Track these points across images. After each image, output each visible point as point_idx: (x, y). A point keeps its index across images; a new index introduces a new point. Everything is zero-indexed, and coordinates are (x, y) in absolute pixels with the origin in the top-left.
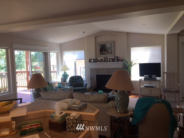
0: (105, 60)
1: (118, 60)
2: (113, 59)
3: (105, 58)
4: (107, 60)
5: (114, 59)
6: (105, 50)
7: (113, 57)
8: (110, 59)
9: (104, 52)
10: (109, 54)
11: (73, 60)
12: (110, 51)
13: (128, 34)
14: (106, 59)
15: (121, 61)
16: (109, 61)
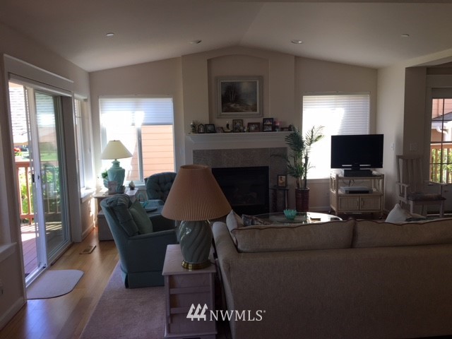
0: (237, 128)
1: (274, 128)
2: (258, 124)
3: (234, 122)
4: (242, 128)
5: (264, 125)
6: (237, 99)
7: (261, 120)
8: (250, 124)
9: (232, 106)
10: (247, 110)
11: (133, 125)
12: (250, 104)
13: (298, 59)
14: (238, 124)
15: (282, 129)
16: (249, 131)
